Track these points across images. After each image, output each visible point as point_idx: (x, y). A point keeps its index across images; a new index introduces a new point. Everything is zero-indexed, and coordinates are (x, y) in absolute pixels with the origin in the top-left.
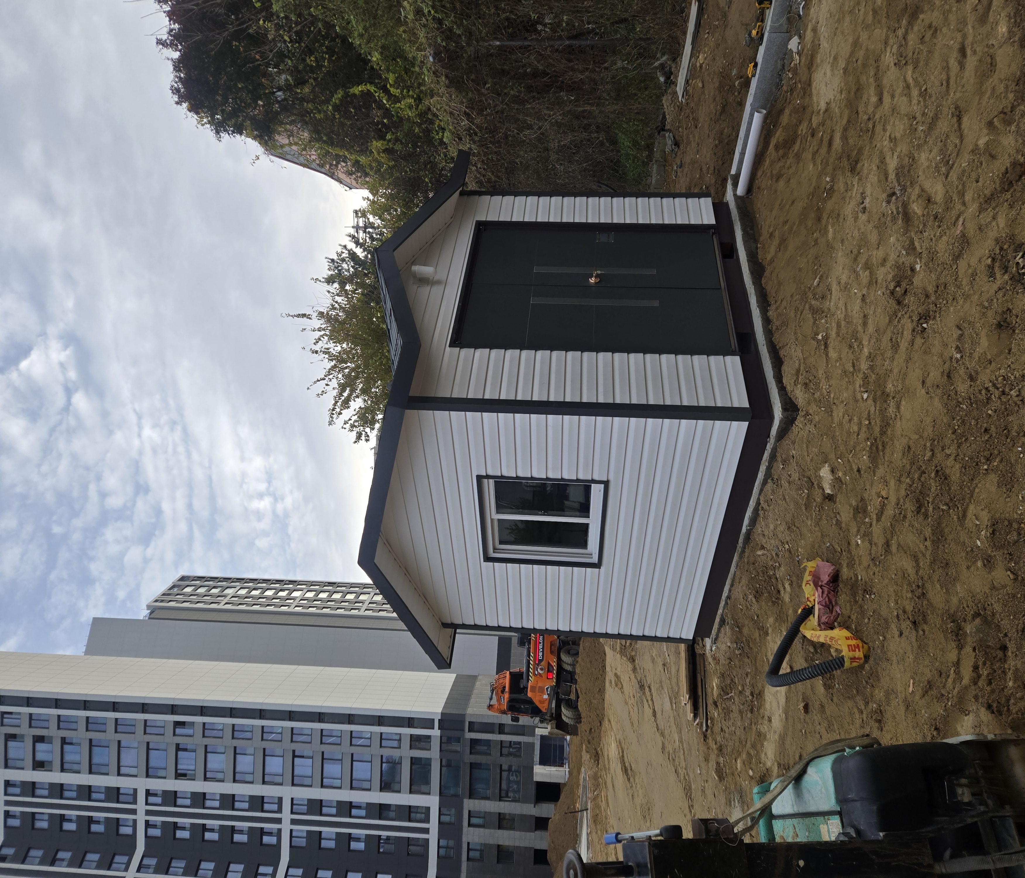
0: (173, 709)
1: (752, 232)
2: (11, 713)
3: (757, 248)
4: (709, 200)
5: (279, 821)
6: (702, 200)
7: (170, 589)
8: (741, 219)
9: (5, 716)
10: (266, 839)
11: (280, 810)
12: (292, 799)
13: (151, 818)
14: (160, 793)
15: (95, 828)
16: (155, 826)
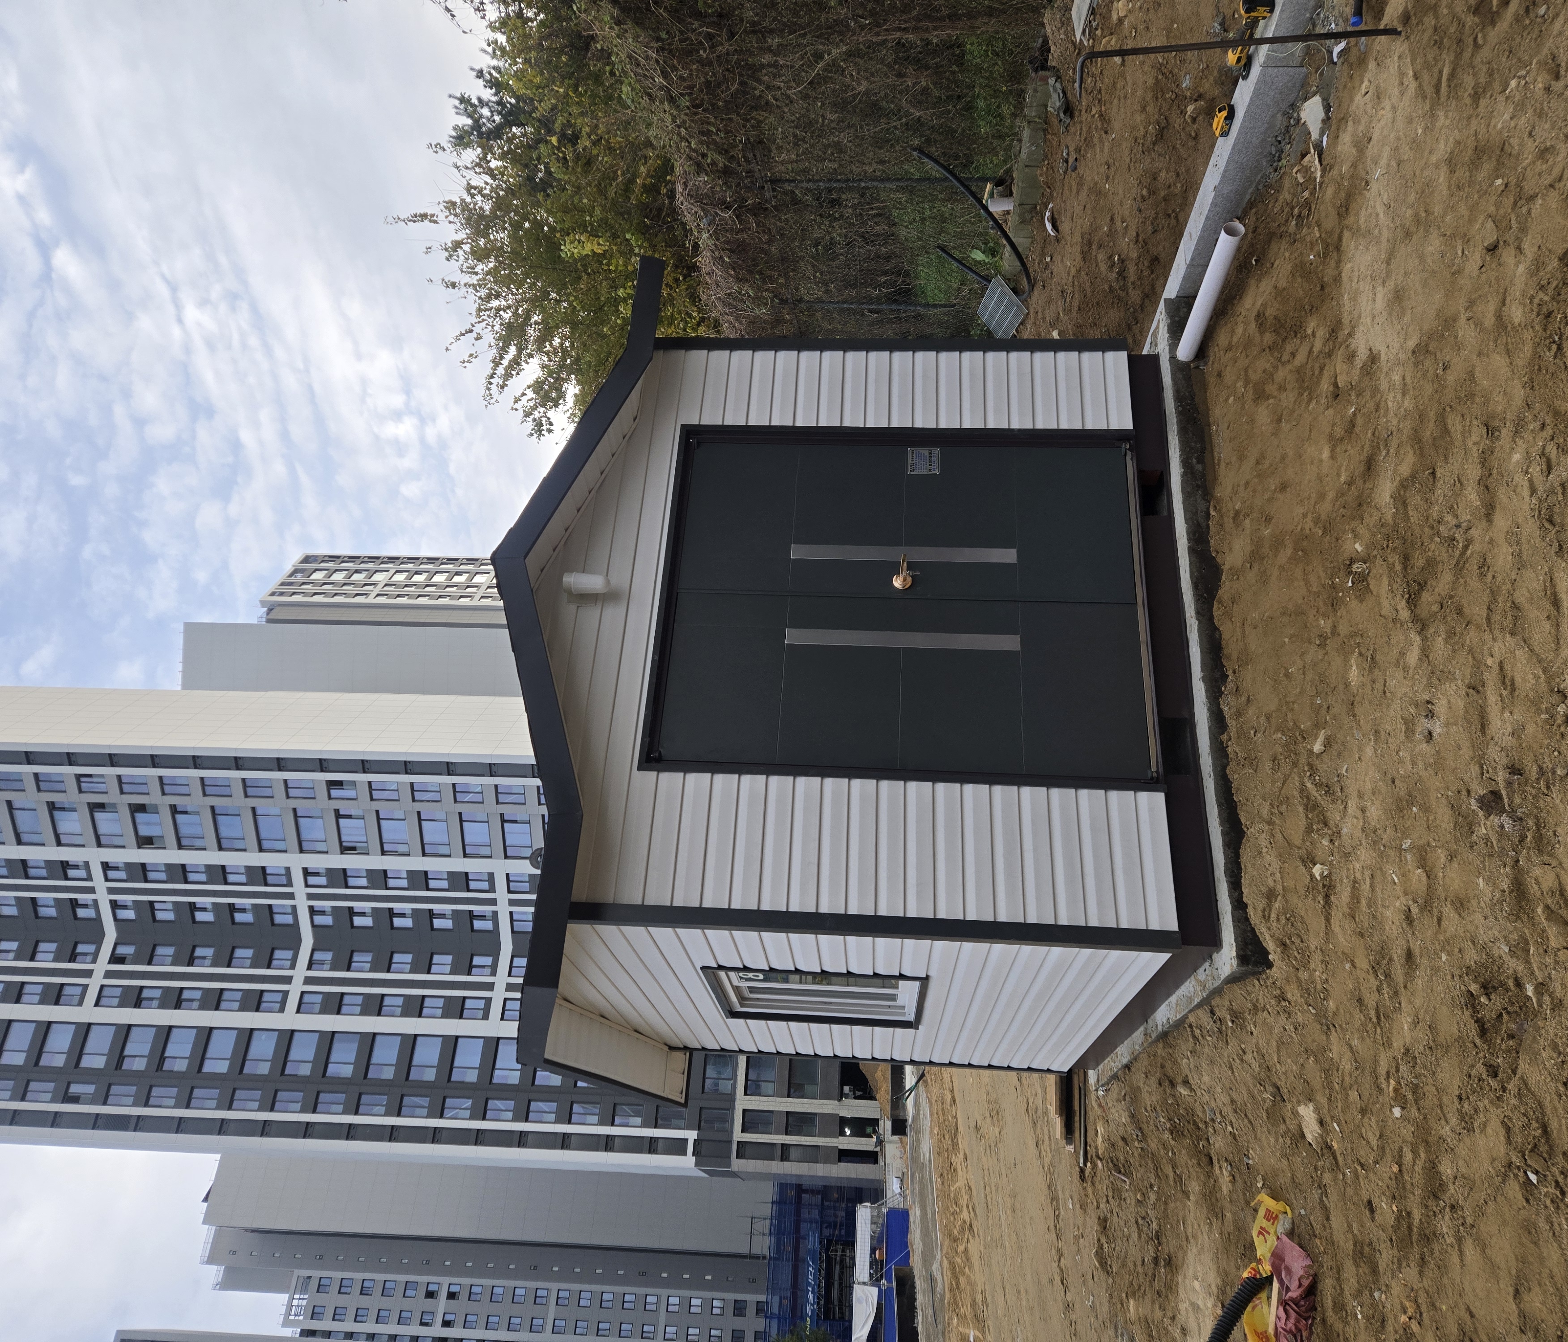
0: (322, 765)
1: (1199, 467)
2: (90, 776)
3: (1208, 515)
4: (1123, 356)
5: (493, 902)
6: (1110, 355)
7: (290, 576)
8: (1183, 432)
9: (83, 779)
10: (478, 924)
11: (492, 889)
12: (507, 875)
13: (317, 904)
14: (323, 871)
15: (239, 917)
16: (322, 913)
